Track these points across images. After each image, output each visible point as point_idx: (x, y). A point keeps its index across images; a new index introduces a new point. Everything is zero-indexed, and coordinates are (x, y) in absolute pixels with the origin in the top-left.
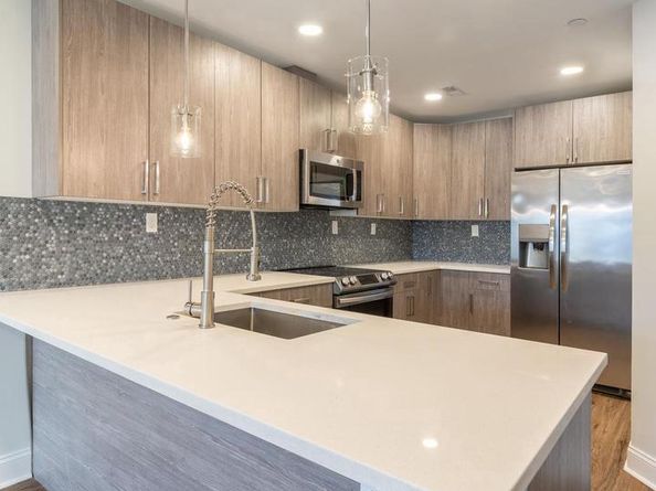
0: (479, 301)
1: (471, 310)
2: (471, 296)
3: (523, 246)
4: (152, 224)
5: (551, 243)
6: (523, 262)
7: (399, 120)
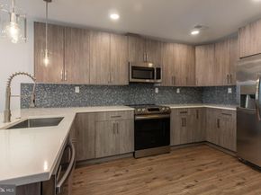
0: (222, 123)
1: (219, 127)
2: (218, 120)
3: (243, 97)
4: (77, 90)
5: (257, 95)
6: (243, 105)
7: (186, 46)
